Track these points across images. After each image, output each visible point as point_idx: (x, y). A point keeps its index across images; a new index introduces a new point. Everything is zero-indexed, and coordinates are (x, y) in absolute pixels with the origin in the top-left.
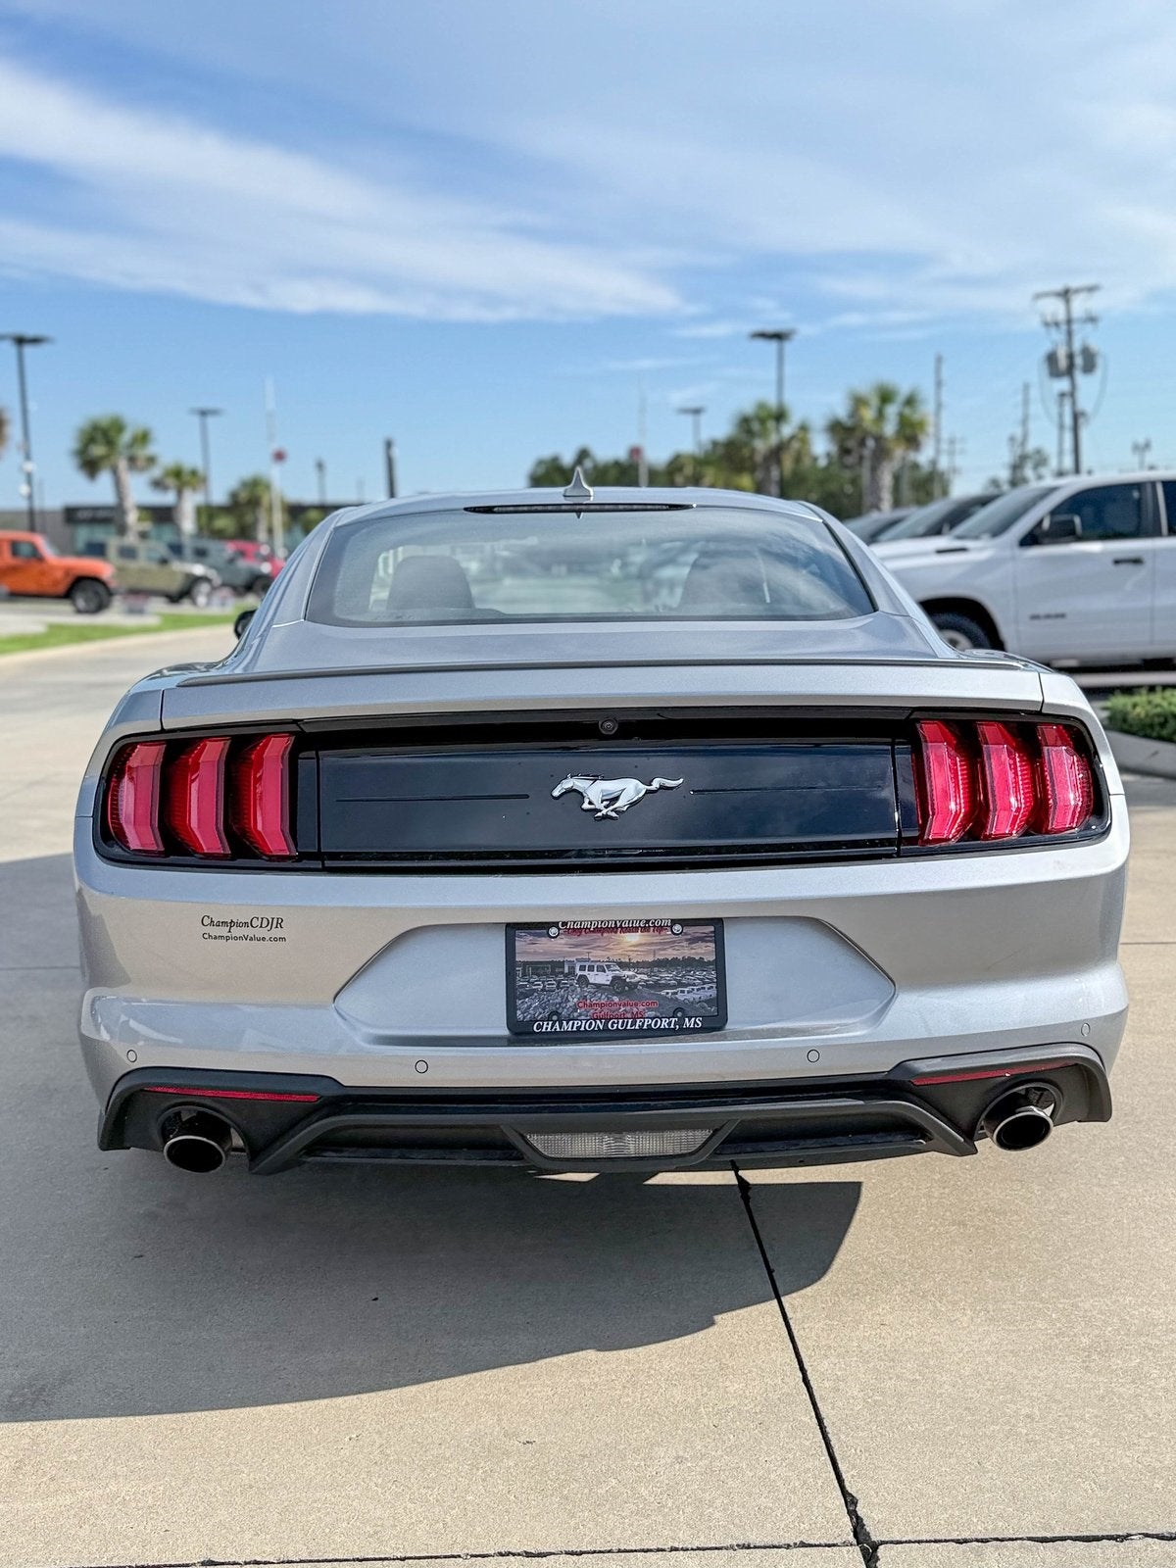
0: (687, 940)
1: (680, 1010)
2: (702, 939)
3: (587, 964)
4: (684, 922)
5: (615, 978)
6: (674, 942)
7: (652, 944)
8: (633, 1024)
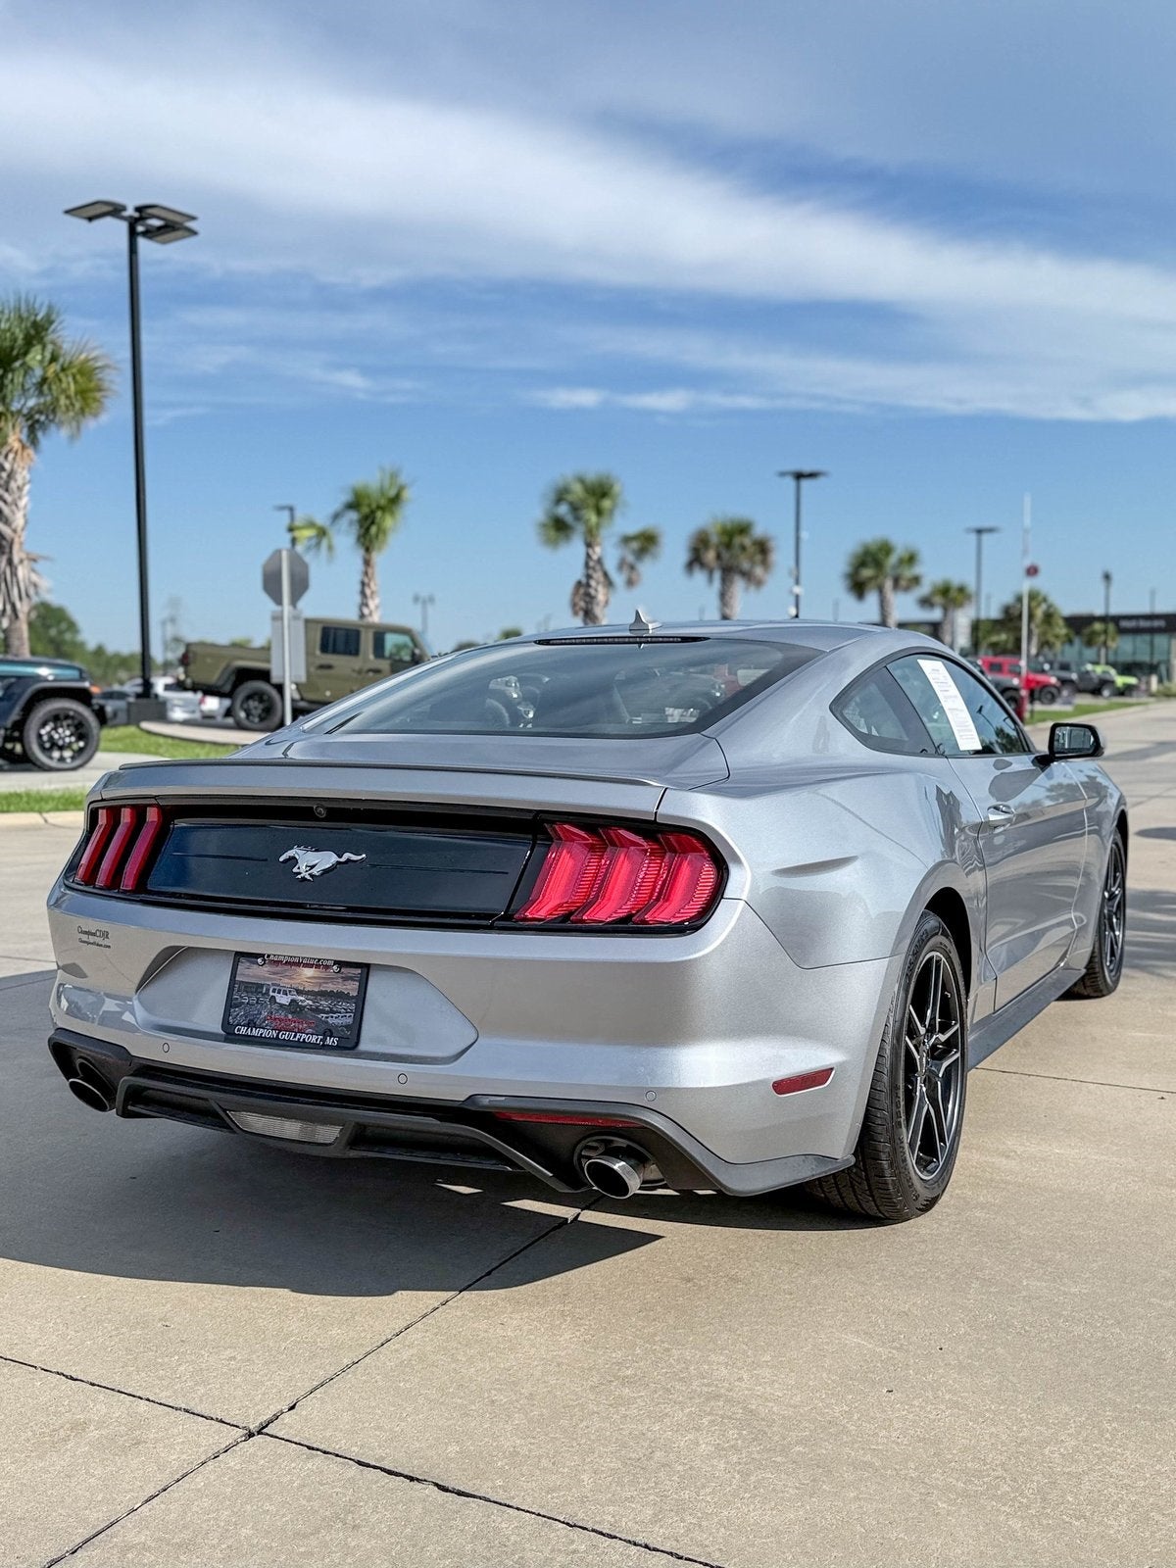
0: (342, 978)
1: (329, 1032)
2: (352, 979)
3: (278, 988)
4: (341, 964)
5: (292, 1001)
6: (333, 978)
7: (319, 978)
8: (295, 1037)
